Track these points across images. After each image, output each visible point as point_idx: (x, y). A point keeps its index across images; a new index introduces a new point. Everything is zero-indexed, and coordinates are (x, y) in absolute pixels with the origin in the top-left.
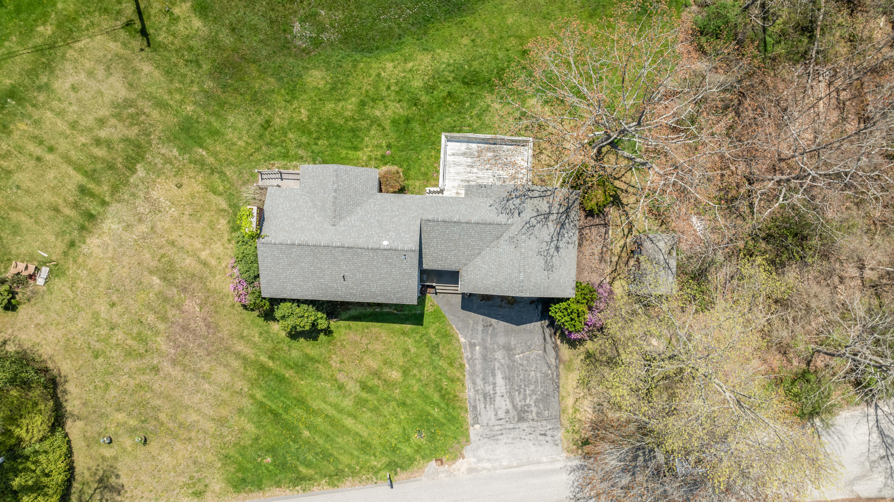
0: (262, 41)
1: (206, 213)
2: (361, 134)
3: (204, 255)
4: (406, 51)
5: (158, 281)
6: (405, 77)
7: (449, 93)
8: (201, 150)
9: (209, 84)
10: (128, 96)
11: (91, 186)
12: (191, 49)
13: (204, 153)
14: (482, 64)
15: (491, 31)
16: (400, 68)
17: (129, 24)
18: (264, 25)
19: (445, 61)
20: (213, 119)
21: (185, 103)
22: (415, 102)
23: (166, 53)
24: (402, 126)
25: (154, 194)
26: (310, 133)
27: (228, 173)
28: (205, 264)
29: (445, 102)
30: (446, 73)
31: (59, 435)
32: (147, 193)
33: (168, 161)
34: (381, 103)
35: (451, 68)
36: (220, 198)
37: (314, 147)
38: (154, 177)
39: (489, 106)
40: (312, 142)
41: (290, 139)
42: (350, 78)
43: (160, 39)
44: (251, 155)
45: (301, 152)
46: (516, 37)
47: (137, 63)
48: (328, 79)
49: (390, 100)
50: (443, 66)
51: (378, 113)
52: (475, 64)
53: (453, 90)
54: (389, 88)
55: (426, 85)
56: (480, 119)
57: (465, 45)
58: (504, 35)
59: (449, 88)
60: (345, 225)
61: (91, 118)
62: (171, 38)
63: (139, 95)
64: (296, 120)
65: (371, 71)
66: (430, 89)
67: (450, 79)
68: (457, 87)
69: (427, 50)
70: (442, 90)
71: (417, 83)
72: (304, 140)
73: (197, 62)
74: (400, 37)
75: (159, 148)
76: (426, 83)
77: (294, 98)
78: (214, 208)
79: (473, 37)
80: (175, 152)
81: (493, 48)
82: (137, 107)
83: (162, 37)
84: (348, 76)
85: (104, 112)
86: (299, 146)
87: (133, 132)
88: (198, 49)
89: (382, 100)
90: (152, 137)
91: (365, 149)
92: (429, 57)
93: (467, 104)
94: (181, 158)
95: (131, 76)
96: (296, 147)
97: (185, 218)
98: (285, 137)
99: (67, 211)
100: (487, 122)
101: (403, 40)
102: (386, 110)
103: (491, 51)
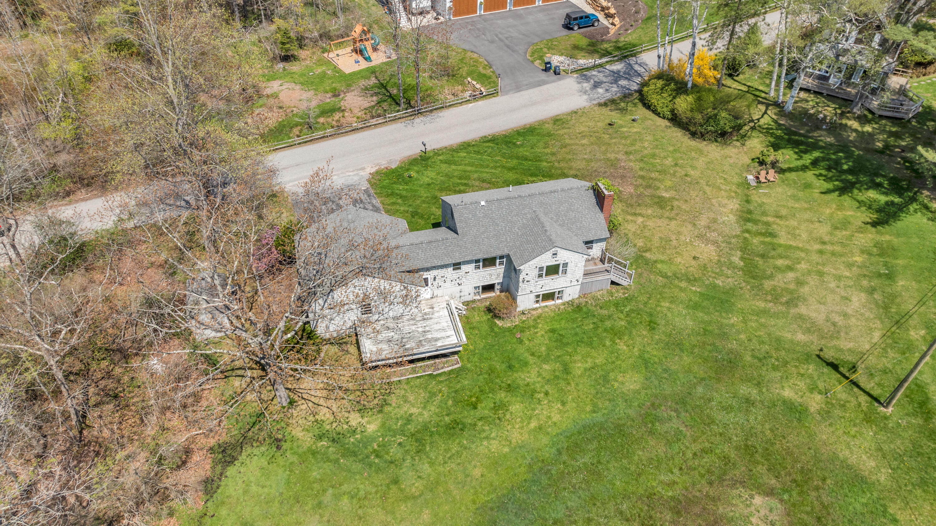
0: (710, 400)
1: (658, 245)
2: (555, 344)
3: (640, 220)
4: (545, 440)
5: (664, 195)
6: (533, 410)
7: (475, 408)
8: (698, 290)
9: (734, 345)
10: (797, 309)
11: (768, 239)
12: (775, 368)
13: (694, 288)
14: (447, 450)
15: (447, 492)
16: (543, 418)
17: (853, 368)
18: (719, 416)
19: (493, 442)
20: (706, 318)
21: (743, 322)
22: (510, 388)
23: (795, 356)
24: (514, 363)
25: (711, 248)
26: (605, 330)
27: (661, 278)
28: (635, 214)
29: (477, 398)
30: (487, 428)
31: (668, 114)
32: (718, 247)
33: (720, 274)
34: (547, 378)
35: (484, 435)
36: (655, 259)
37: (595, 320)
38: (722, 260)
39: (424, 408)
40: (600, 324)
41: (622, 319)
42: (593, 391)
43: (811, 367)
44: (649, 298)
45: (604, 312)
46: (414, 498)
47: (814, 338)
48: (616, 385)
49: (539, 382)
50: (493, 435)
51: (546, 367)
52: (455, 448)
53: (472, 413)
54: (547, 394)
55: (505, 408)
56: (430, 392)
57: (475, 467)
58: (429, 496)
59: (479, 413)
60: (525, 214)
61: (812, 283)
62: (802, 371)
63: (788, 313)
64: (626, 338)
65: (574, 405)
66: (499, 407)
67: (480, 424)
68: (469, 416)
69: (520, 447)
70: (484, 408)
71: (516, 407)
72: (608, 324)
73: (760, 360)
74: (559, 452)
75: (736, 281)
76: (507, 410)
77: (640, 357)
78: (654, 250)
79: (469, 479)
80: (719, 282)
81: (439, 474)
82: (782, 304)
83: (811, 368)
84: (597, 393)
85: (805, 290)
86: (610, 317)
87: (768, 284)
88: (767, 370)
89: (548, 381)
90: (748, 287)
91: (543, 333)
92: (514, 441)
93: (450, 402)
94: (711, 279)
95: (808, 326)
96: (612, 315)
97: (673, 237)
98: (627, 321)
99: (770, 219)
100: (421, 391)
101: (554, 450)
102: (538, 372)
103: (441, 469)
